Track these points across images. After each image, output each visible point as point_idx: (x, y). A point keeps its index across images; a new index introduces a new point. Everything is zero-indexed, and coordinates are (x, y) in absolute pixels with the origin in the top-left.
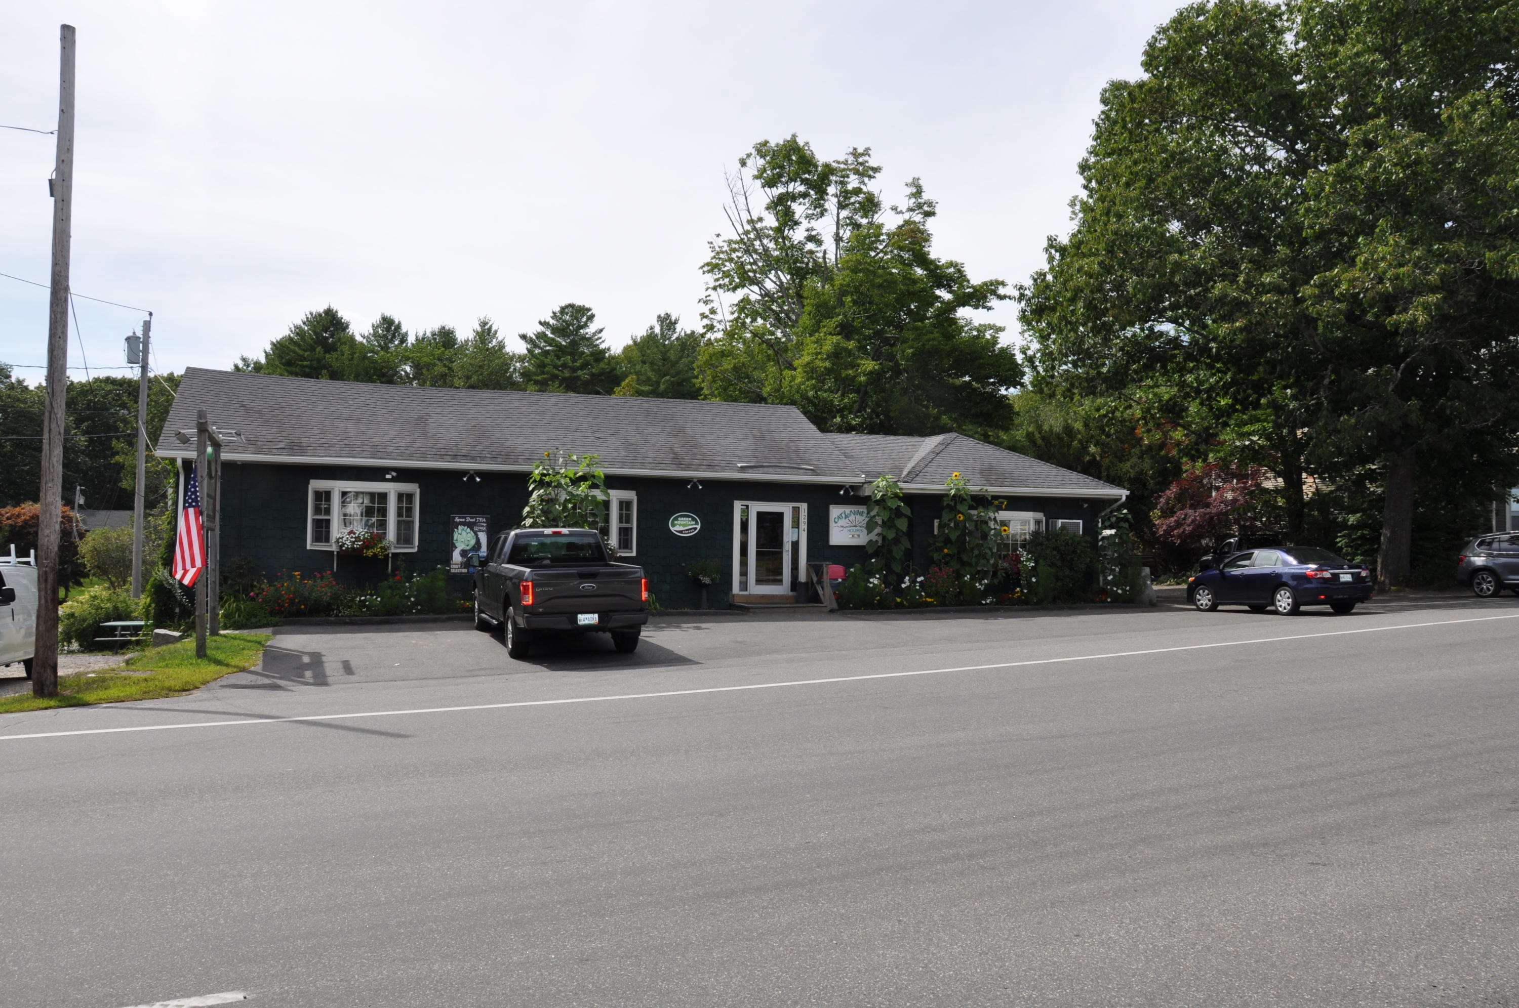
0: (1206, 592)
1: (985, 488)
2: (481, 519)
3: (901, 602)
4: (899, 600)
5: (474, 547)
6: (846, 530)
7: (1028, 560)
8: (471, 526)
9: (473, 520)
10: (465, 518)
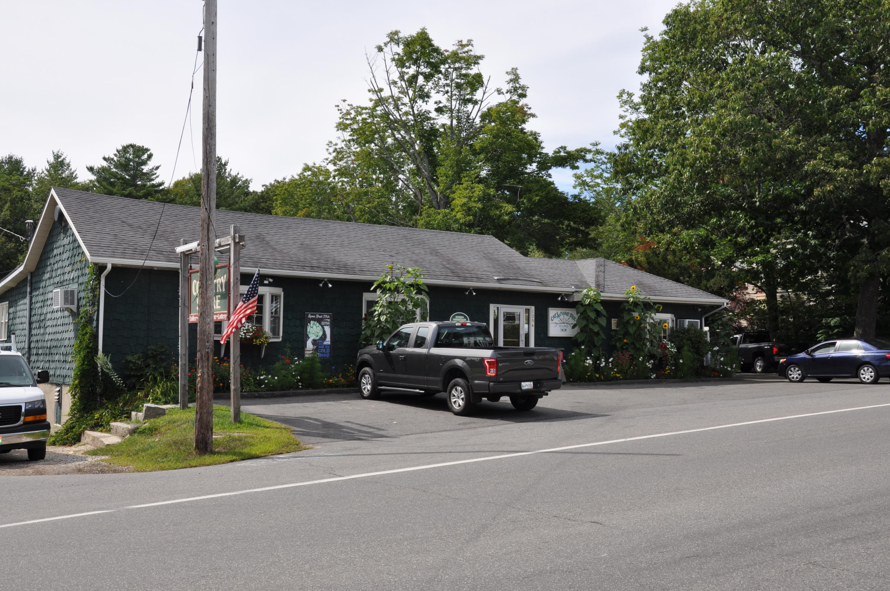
0: (797, 369)
1: (648, 297)
2: (326, 316)
3: (600, 377)
4: (597, 376)
5: (321, 337)
6: (558, 326)
7: (672, 347)
8: (319, 321)
9: (321, 317)
10: (315, 315)
